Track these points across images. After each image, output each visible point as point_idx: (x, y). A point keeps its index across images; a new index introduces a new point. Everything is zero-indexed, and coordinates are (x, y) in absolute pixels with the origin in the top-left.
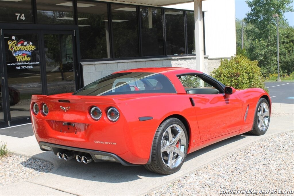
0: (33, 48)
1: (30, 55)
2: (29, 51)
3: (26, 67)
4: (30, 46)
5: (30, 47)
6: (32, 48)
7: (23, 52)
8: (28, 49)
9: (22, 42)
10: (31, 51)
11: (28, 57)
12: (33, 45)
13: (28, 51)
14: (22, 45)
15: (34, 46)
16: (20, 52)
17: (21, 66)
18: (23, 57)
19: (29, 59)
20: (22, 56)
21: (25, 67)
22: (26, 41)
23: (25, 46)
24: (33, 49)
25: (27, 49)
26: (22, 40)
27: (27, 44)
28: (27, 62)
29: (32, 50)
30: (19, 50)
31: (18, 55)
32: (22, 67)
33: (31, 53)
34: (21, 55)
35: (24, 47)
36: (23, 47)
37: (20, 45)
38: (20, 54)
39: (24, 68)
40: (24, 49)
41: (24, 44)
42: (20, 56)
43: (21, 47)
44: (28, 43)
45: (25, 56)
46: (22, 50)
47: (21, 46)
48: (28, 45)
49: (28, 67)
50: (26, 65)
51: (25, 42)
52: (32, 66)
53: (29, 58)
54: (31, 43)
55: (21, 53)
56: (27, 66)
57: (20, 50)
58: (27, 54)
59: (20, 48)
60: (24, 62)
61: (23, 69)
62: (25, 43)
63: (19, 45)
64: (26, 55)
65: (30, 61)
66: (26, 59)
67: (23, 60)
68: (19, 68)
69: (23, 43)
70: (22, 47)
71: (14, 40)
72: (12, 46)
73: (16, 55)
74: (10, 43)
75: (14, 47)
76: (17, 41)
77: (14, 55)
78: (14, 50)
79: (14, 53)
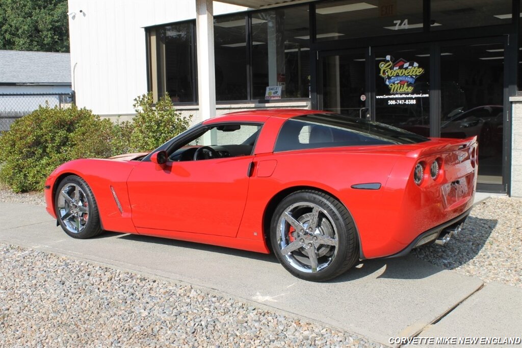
0: (420, 71)
1: (413, 83)
2: (411, 77)
3: (405, 101)
4: (415, 68)
5: (415, 70)
6: (418, 71)
7: (401, 78)
8: (410, 74)
9: (401, 63)
10: (414, 77)
11: (408, 86)
12: (419, 67)
13: (409, 76)
14: (401, 67)
15: (421, 69)
16: (396, 79)
17: (396, 99)
18: (401, 87)
19: (410, 89)
20: (399, 85)
21: (403, 101)
22: (408, 62)
23: (406, 69)
24: (419, 73)
25: (408, 73)
26: (401, 60)
27: (409, 66)
28: (407, 93)
29: (416, 75)
30: (395, 75)
31: (394, 83)
32: (398, 101)
33: (414, 80)
34: (398, 84)
35: (404, 70)
36: (401, 70)
37: (397, 68)
38: (396, 82)
39: (401, 103)
40: (404, 74)
41: (404, 67)
42: (396, 85)
43: (398, 71)
44: (411, 65)
45: (404, 85)
46: (400, 75)
47: (399, 69)
48: (410, 67)
49: (407, 102)
50: (405, 99)
51: (406, 63)
53: (410, 87)
54: (416, 64)
55: (398, 80)
56: (407, 101)
57: (397, 76)
58: (407, 82)
59: (397, 73)
60: (401, 94)
61: (399, 104)
62: (406, 65)
63: (395, 68)
65: (412, 93)
66: (405, 88)
67: (401, 90)
68: (394, 102)
69: (403, 65)
70: (400, 72)
71: (388, 61)
72: (384, 71)
73: (389, 82)
74: (383, 65)
75: (387, 72)
76: (393, 62)
77: (387, 83)
78: (388, 76)
79: (387, 80)
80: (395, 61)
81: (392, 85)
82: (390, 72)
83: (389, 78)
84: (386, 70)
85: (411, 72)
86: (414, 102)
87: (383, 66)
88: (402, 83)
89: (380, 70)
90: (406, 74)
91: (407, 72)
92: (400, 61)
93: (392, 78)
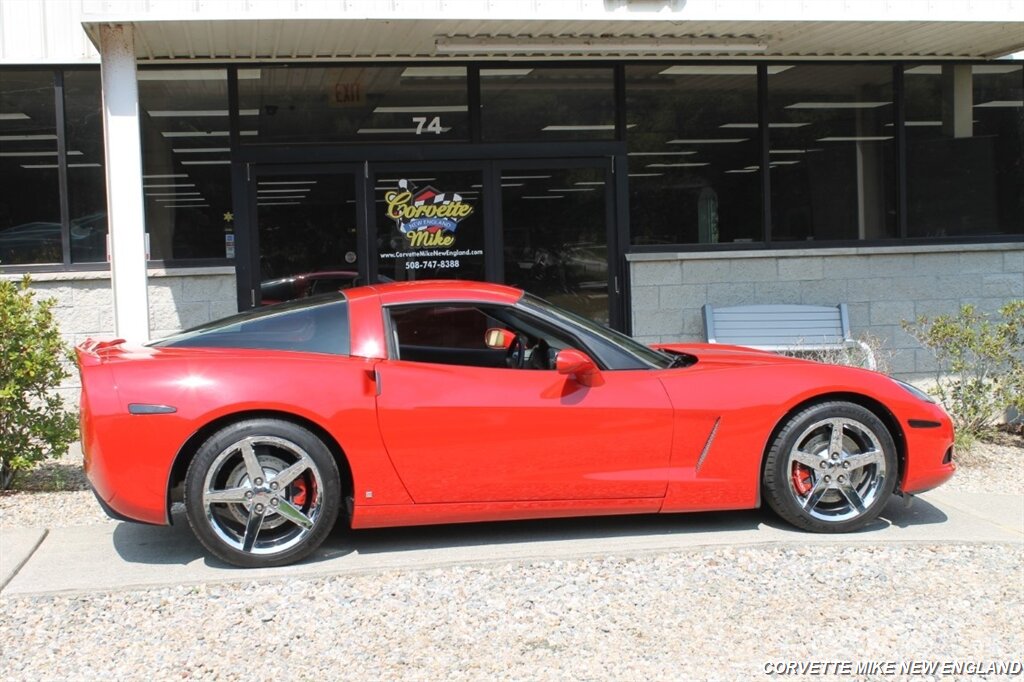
0: (465, 210)
1: (453, 230)
2: (449, 219)
3: (439, 262)
4: (455, 203)
5: (456, 207)
6: (461, 210)
7: (430, 222)
8: (447, 214)
9: (429, 195)
10: (455, 220)
11: (446, 234)
12: (463, 202)
13: (446, 219)
14: (429, 202)
15: (467, 207)
16: (420, 223)
17: (420, 260)
18: (429, 236)
19: (449, 241)
20: (427, 233)
21: (435, 262)
22: (443, 192)
23: (439, 204)
24: (464, 212)
25: (442, 213)
26: (429, 190)
27: (445, 199)
28: (442, 249)
29: (458, 217)
30: (417, 216)
31: (416, 231)
32: (426, 262)
33: (455, 225)
34: (423, 231)
35: (435, 207)
36: (430, 207)
37: (422, 202)
38: (420, 229)
39: (430, 266)
40: (436, 214)
41: (436, 201)
42: (420, 233)
43: (424, 208)
44: (449, 197)
45: (435, 234)
46: (427, 215)
47: (425, 204)
48: (446, 202)
49: (442, 265)
50: (439, 259)
51: (437, 194)
52: (457, 262)
53: (448, 238)
54: (457, 198)
55: (423, 225)
56: (442, 262)
57: (422, 217)
58: (442, 229)
59: (422, 212)
60: (431, 249)
62: (439, 198)
63: (417, 204)
64: (439, 232)
65: (452, 248)
66: (438, 240)
67: (430, 243)
68: (417, 265)
69: (433, 198)
70: (426, 210)
71: (403, 190)
72: (396, 207)
73: (407, 229)
74: (392, 197)
75: (402, 209)
76: (414, 192)
77: (402, 229)
78: (403, 216)
79: (403, 224)
80: (417, 190)
81: (411, 234)
82: (407, 210)
83: (406, 221)
84: (400, 207)
85: (449, 211)
86: (456, 264)
87: (392, 199)
88: (432, 231)
89: (388, 205)
90: (440, 215)
91: (440, 210)
92: (426, 191)
93: (413, 220)
